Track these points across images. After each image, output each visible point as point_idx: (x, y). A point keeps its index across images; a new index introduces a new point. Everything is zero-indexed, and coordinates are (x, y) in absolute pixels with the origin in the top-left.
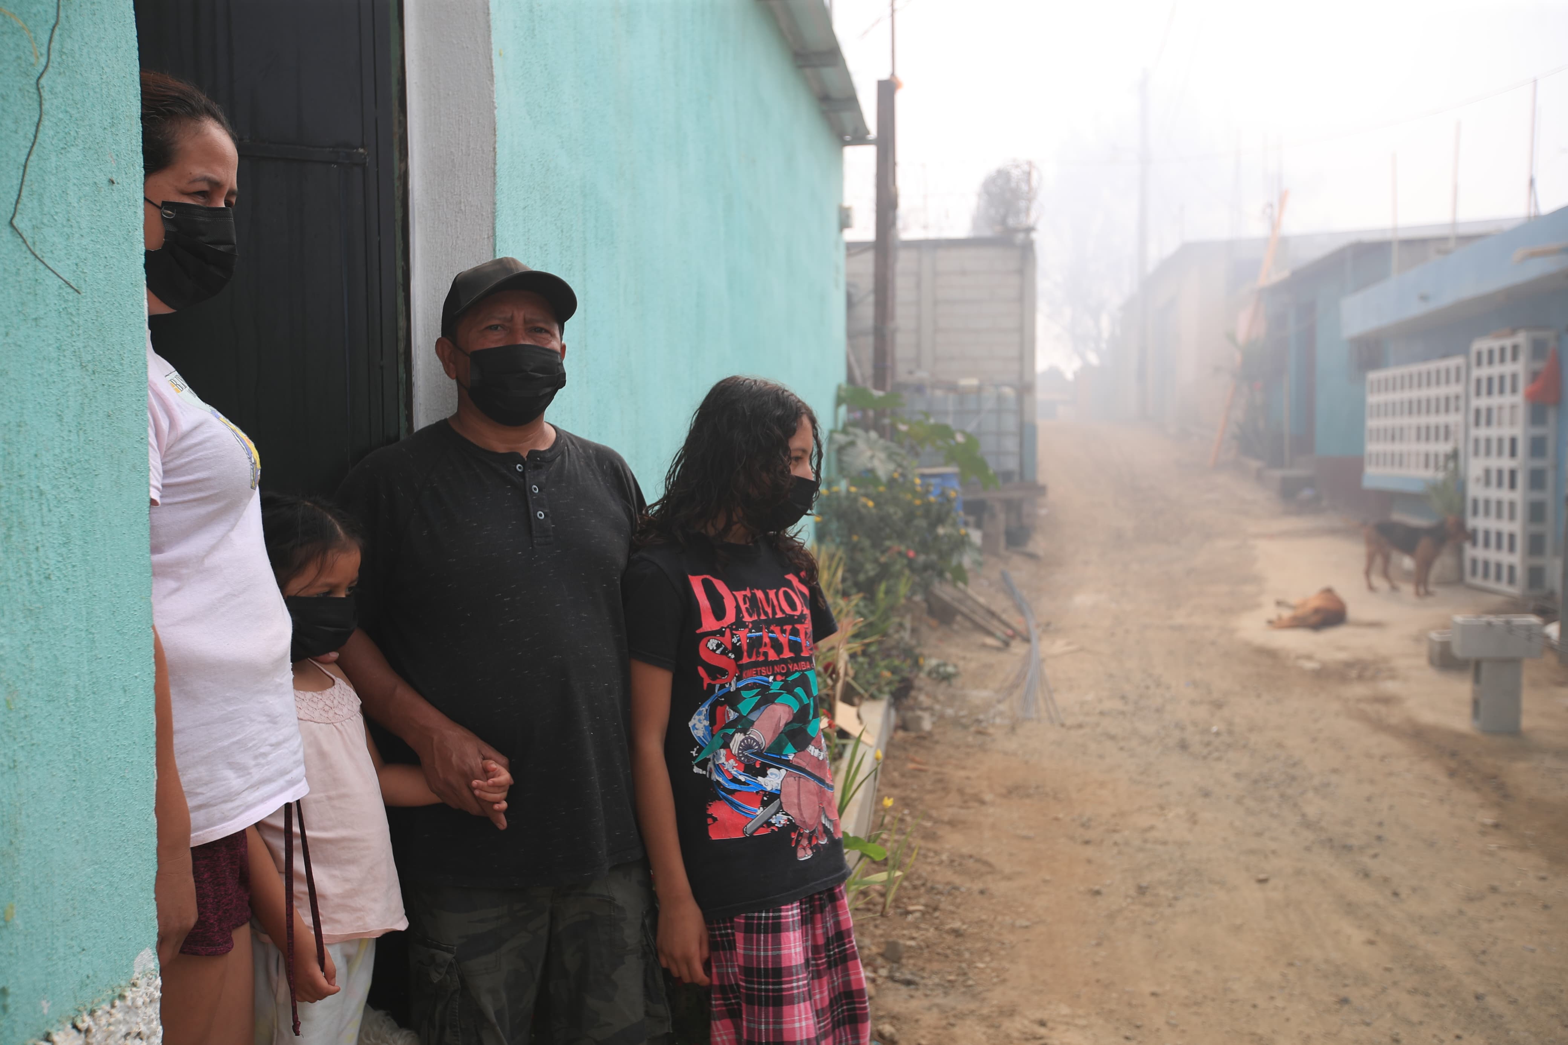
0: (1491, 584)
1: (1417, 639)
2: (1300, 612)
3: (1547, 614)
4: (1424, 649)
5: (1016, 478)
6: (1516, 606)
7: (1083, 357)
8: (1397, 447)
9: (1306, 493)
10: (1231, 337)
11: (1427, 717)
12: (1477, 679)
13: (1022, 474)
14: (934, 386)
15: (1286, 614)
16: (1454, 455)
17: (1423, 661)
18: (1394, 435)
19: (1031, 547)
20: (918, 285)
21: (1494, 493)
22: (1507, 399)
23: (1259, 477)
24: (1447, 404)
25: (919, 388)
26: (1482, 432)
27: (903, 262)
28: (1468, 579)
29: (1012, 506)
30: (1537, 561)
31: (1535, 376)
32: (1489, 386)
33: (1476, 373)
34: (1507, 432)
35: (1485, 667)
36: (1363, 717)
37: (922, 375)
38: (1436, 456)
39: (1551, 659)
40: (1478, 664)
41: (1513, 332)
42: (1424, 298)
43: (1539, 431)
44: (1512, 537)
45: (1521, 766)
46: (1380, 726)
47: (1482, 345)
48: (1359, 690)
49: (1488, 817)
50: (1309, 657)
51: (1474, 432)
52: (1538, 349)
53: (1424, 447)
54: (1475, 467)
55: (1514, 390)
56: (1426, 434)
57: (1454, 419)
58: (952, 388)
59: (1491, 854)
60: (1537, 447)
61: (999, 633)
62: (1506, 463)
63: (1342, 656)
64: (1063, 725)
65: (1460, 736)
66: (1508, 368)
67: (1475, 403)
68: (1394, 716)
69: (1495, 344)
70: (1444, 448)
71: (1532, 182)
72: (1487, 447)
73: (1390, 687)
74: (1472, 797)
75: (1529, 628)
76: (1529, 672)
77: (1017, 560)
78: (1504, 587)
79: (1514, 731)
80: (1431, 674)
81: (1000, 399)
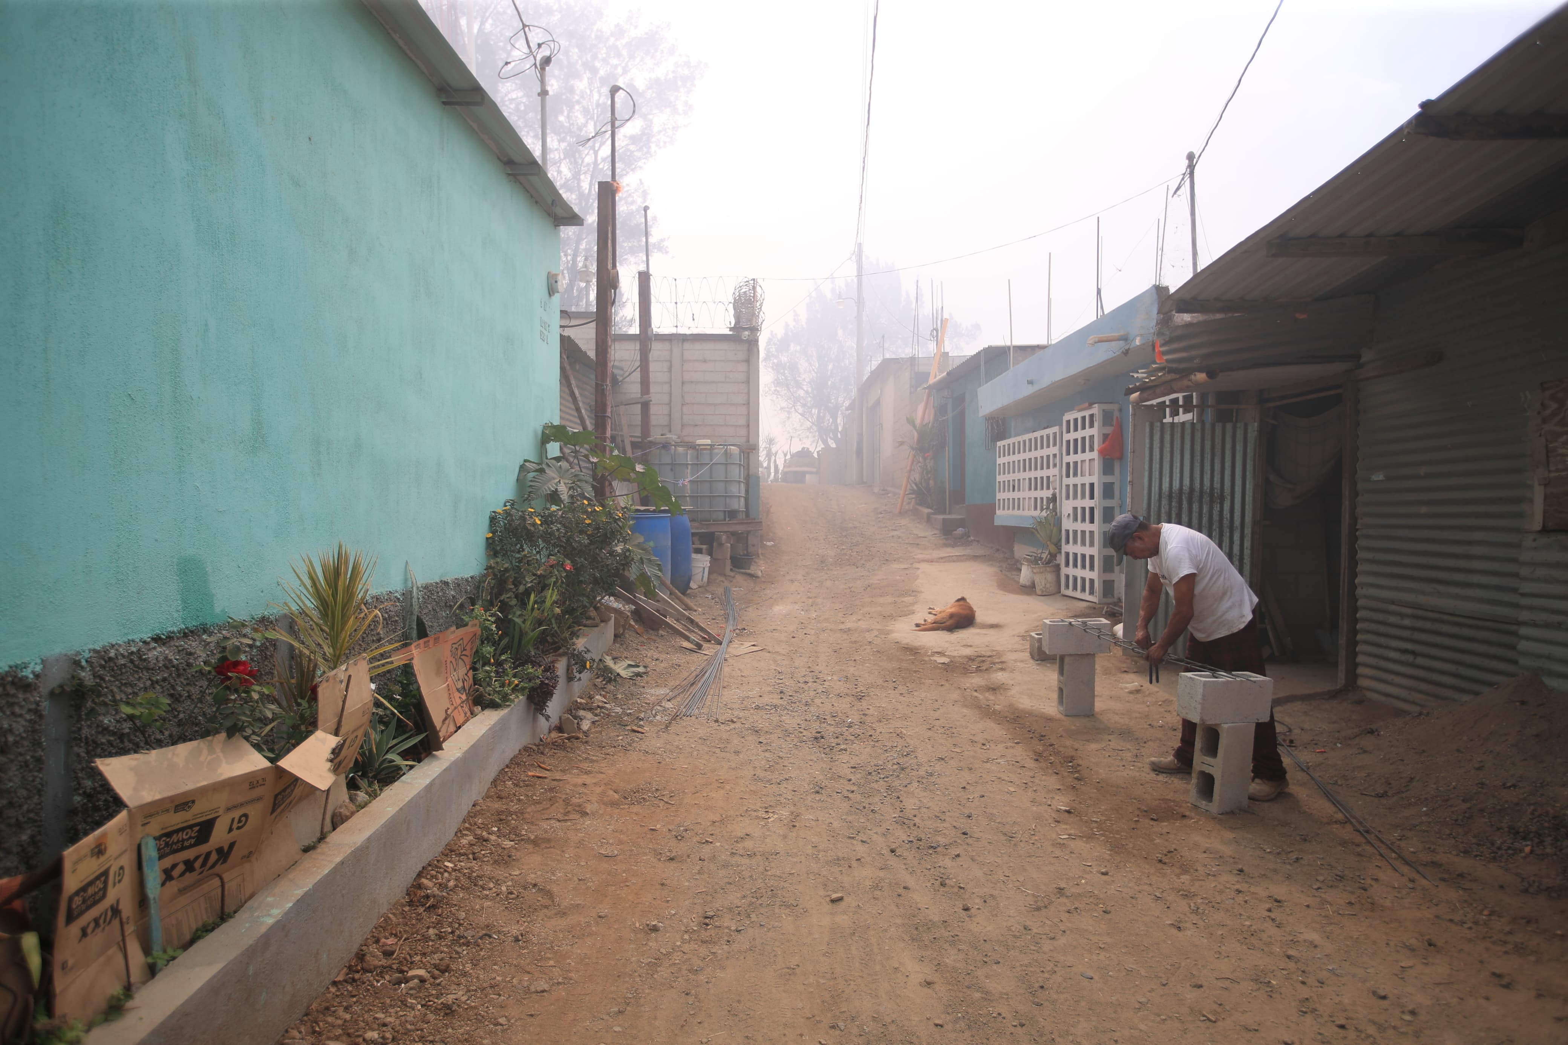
0: (1078, 594)
1: (1023, 637)
2: (939, 617)
3: (1114, 616)
4: (1027, 646)
5: (742, 516)
6: (1094, 611)
7: (825, 442)
8: (1016, 495)
9: (960, 531)
10: (911, 421)
11: (1025, 703)
12: (1061, 672)
13: (747, 513)
14: (677, 445)
15: (931, 618)
16: (1053, 499)
17: (1027, 655)
18: (1014, 487)
19: (753, 569)
20: (670, 370)
21: (1080, 526)
22: (1088, 455)
23: (929, 519)
24: (1046, 462)
25: (666, 446)
26: (1071, 481)
27: (657, 351)
28: (1064, 591)
29: (740, 538)
30: (1109, 577)
31: (1105, 437)
32: (1075, 447)
33: (1066, 437)
34: (1087, 480)
35: (1067, 660)
36: (976, 705)
37: (672, 437)
38: (1042, 499)
39: (1118, 652)
40: (1062, 658)
41: (1090, 406)
42: (1030, 382)
43: (1109, 479)
44: (1092, 557)
45: (1093, 746)
46: (987, 712)
47: (1070, 416)
48: (976, 680)
49: (1062, 802)
50: (941, 654)
51: (1066, 481)
52: (1107, 418)
53: (1033, 494)
54: (1067, 507)
55: (1092, 449)
56: (1035, 484)
57: (1053, 472)
58: (694, 447)
59: (1062, 846)
60: (1108, 491)
61: (692, 637)
62: (1088, 503)
63: (967, 652)
64: (717, 721)
65: (1049, 719)
66: (1088, 432)
67: (1066, 459)
68: (999, 703)
69: (1079, 415)
70: (1047, 494)
71: (1099, 292)
72: (1073, 492)
73: (1000, 677)
74: (1052, 782)
75: (1099, 628)
76: (1100, 663)
77: (739, 578)
78: (1086, 596)
79: (1089, 714)
80: (1032, 665)
81: (727, 454)
